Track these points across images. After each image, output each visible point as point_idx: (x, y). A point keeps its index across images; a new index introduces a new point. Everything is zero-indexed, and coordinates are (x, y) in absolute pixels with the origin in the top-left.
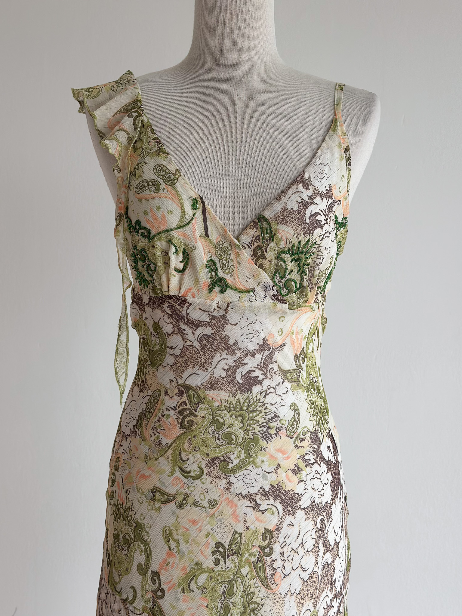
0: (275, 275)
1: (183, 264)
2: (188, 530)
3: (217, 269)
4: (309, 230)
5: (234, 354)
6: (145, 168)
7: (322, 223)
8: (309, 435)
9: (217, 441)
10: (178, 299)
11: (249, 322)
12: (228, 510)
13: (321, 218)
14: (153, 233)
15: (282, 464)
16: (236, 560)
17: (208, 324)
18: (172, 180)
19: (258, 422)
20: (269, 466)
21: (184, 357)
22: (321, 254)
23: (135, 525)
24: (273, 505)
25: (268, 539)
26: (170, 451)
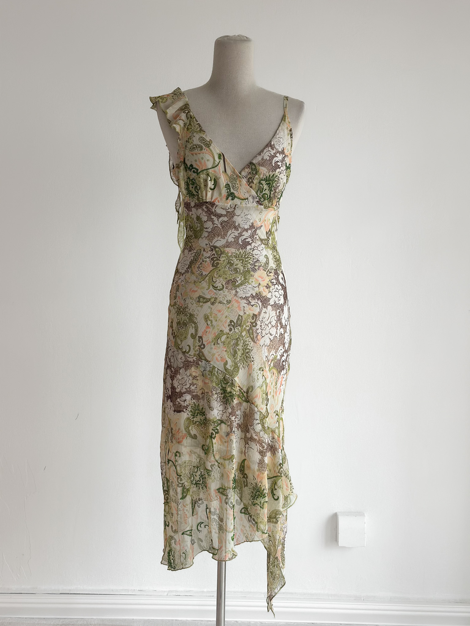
0: (258, 191)
1: (214, 186)
2: (217, 315)
3: (230, 188)
4: (274, 169)
5: (238, 230)
6: (194, 138)
7: (280, 166)
8: (273, 271)
9: (231, 272)
10: (210, 203)
11: (245, 214)
12: (236, 305)
13: (279, 164)
14: (199, 171)
15: (261, 283)
16: (240, 328)
17: (225, 216)
18: (208, 145)
19: (250, 263)
20: (255, 284)
21: (213, 232)
22: (279, 181)
23: (189, 315)
24: (257, 303)
25: (255, 319)
26: (207, 278)
